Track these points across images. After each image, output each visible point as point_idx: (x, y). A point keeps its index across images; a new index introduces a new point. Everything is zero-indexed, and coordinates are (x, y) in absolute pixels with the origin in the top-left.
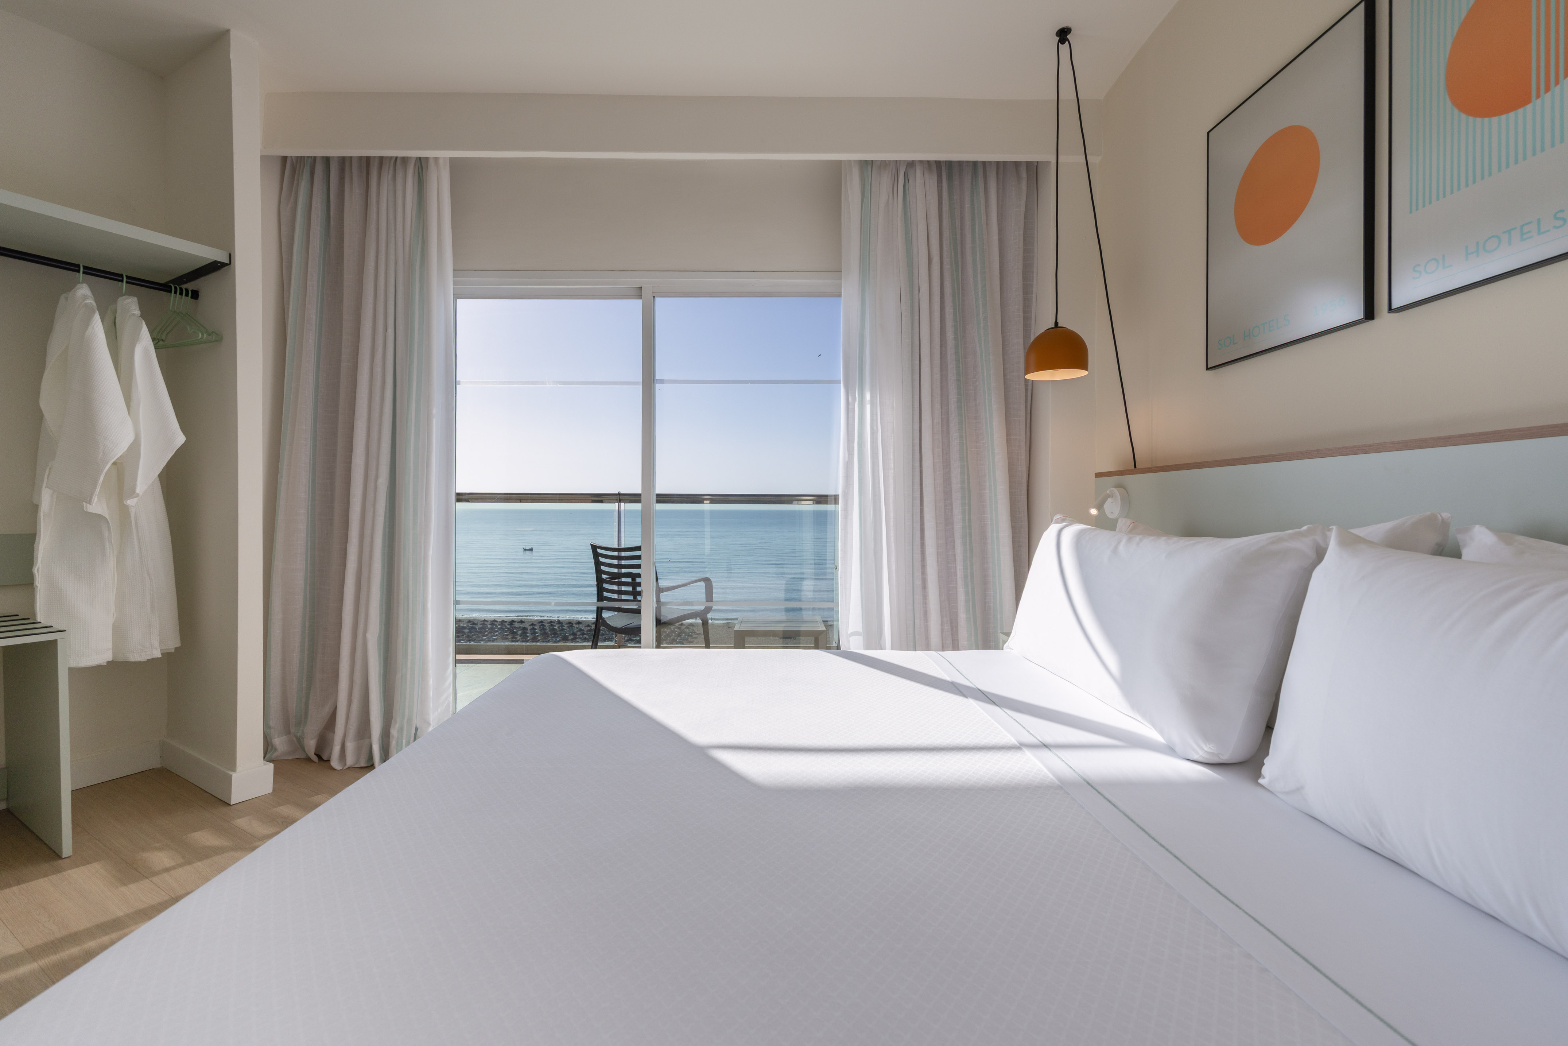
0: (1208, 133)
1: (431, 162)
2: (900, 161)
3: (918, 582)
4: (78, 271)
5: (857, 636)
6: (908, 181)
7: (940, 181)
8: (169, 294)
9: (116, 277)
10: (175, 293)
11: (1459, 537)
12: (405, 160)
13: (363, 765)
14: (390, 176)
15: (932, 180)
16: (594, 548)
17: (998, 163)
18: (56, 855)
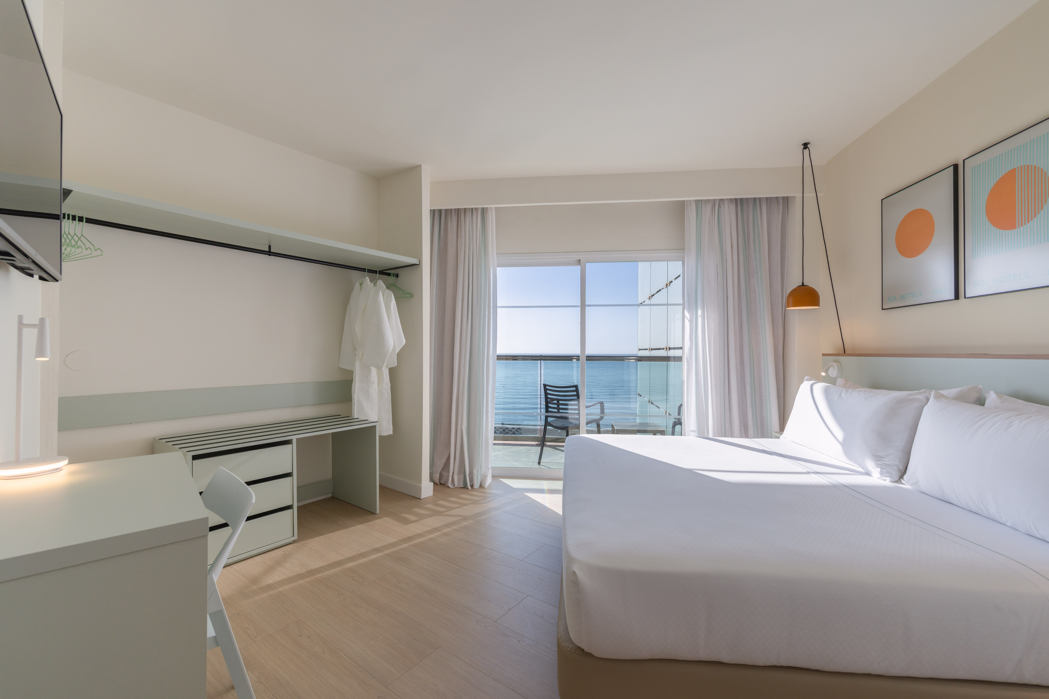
0: (882, 200)
1: (489, 210)
2: (716, 199)
3: (727, 407)
4: (365, 271)
5: (692, 432)
6: (720, 207)
7: (737, 206)
8: (389, 276)
9: (375, 272)
10: (392, 276)
11: (985, 395)
12: (477, 209)
13: (462, 486)
14: (470, 215)
15: (733, 207)
16: (545, 386)
17: (767, 198)
18: (373, 513)
